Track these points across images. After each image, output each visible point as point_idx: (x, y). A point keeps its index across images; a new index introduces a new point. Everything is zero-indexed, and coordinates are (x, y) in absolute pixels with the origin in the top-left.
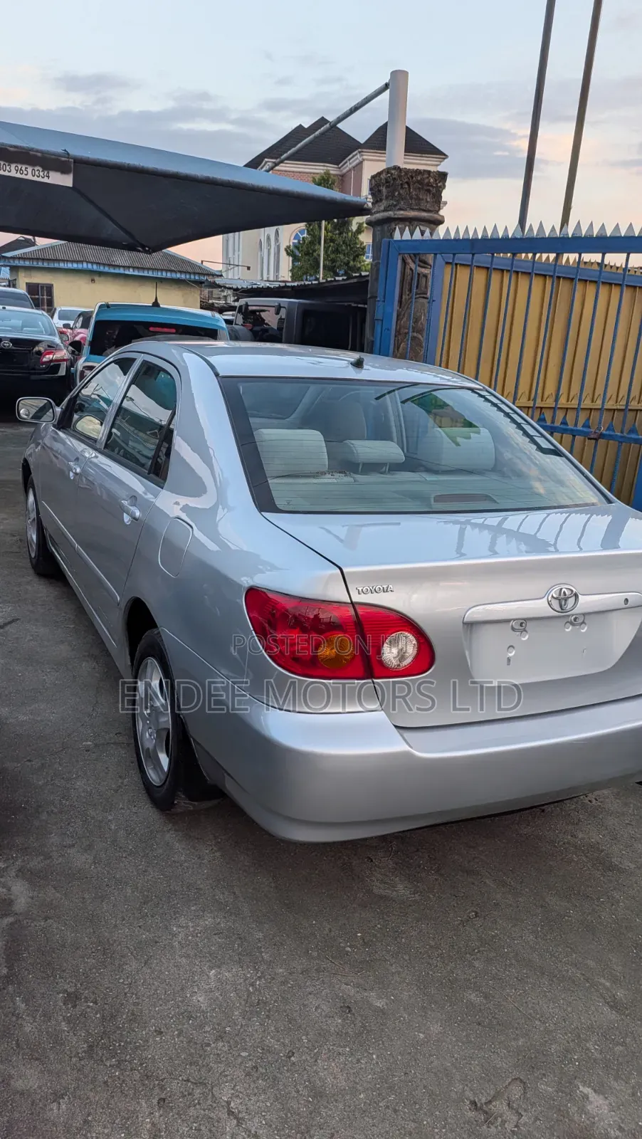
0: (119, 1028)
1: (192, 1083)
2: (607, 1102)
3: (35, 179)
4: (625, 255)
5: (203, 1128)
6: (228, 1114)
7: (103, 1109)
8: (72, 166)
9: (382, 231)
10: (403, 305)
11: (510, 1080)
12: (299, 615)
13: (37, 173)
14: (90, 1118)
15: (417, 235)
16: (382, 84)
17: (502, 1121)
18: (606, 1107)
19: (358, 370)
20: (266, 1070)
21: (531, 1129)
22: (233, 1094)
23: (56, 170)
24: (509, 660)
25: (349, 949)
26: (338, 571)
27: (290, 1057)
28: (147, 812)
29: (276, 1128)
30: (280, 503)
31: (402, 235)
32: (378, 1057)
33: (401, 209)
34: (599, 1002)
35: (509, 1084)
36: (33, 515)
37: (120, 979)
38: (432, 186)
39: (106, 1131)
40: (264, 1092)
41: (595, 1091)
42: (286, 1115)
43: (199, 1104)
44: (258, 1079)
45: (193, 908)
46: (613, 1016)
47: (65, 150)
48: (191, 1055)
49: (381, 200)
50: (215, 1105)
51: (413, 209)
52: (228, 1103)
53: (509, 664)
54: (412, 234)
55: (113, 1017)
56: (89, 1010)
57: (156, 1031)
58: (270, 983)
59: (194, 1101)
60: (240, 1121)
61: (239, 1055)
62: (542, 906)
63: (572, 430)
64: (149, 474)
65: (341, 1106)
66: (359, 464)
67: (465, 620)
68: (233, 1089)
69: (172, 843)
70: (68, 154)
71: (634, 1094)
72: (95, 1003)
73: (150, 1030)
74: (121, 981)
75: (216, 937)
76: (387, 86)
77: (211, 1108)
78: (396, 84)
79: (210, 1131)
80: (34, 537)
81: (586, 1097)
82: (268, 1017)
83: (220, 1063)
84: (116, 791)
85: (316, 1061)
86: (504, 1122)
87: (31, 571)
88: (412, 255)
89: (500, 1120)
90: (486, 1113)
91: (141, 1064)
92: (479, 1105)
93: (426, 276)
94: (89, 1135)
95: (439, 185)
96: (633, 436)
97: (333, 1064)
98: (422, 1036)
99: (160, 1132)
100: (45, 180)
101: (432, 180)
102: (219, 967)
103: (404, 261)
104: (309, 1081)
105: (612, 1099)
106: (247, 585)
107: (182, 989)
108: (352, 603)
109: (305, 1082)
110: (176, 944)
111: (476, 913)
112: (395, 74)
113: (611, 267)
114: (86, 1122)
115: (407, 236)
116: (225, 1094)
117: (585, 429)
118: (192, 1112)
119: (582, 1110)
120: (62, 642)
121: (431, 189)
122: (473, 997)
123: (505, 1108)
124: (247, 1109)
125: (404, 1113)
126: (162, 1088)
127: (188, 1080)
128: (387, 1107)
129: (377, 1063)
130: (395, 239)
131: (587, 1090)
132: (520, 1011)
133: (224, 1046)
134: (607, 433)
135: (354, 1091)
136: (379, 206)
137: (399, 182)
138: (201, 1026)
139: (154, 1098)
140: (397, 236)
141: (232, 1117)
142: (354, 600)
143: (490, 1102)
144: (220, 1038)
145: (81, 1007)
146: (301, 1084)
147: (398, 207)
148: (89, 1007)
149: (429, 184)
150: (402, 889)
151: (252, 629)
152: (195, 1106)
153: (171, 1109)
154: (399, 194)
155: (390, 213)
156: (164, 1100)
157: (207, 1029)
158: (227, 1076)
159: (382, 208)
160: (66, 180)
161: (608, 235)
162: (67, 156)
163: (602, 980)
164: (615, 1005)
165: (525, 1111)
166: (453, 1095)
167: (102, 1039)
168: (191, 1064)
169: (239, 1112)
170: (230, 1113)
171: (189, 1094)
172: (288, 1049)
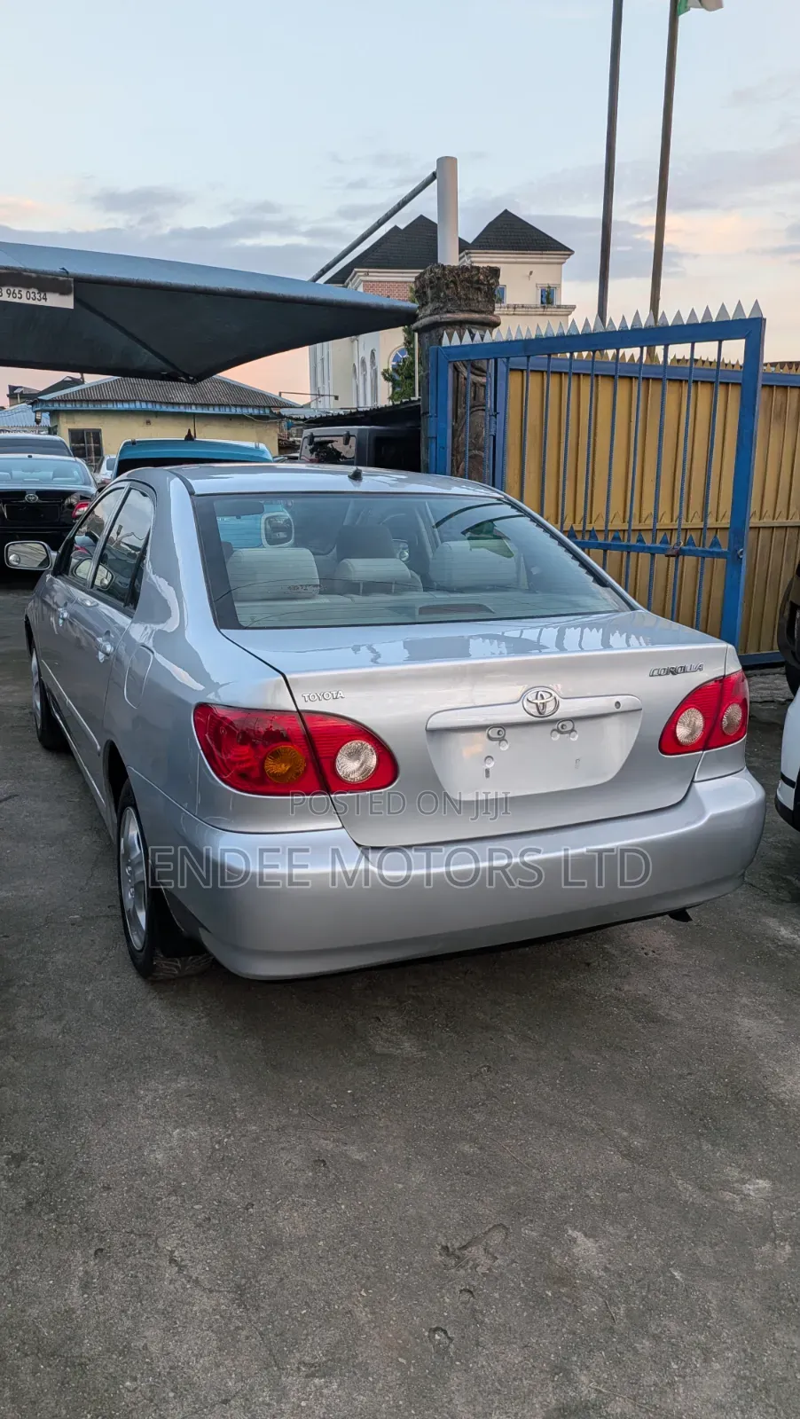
0: (63, 1185)
1: (135, 1234)
2: (597, 1245)
3: (31, 302)
4: (690, 345)
5: (139, 1275)
6: (170, 1263)
7: (34, 1259)
8: (73, 285)
9: (430, 337)
10: (459, 420)
11: (491, 1226)
12: (247, 729)
13: (32, 295)
14: (18, 1267)
15: (467, 339)
16: (429, 173)
17: (473, 1265)
18: (594, 1250)
19: (355, 482)
20: (219, 1220)
21: (504, 1271)
22: (178, 1244)
23: (54, 291)
24: (487, 771)
25: (335, 1106)
26: (282, 678)
27: (248, 1209)
28: (132, 980)
29: (221, 1272)
30: (243, 618)
31: (450, 340)
32: (346, 1207)
33: (448, 312)
34: (611, 1151)
35: (490, 1230)
36: (36, 679)
37: (72, 1140)
38: (482, 284)
39: (34, 1279)
40: (214, 1241)
41: (586, 1235)
42: (233, 1262)
43: (140, 1253)
44: (209, 1229)
45: (166, 1072)
46: (626, 1164)
47: (63, 269)
48: (140, 1209)
49: (427, 303)
50: (156, 1254)
51: (462, 311)
52: (172, 1252)
53: (487, 775)
54: (461, 338)
55: (58, 1175)
56: (33, 1169)
57: (104, 1187)
58: (239, 1140)
59: (134, 1251)
60: (181, 1268)
61: (192, 1208)
62: (566, 1059)
63: (649, 548)
64: (125, 606)
65: (296, 1253)
66: (358, 584)
67: (428, 726)
68: (179, 1239)
69: (156, 1011)
70: (67, 272)
71: (629, 1237)
72: (42, 1162)
73: (97, 1187)
74: (74, 1142)
75: (187, 1099)
76: (434, 176)
77: (152, 1257)
78: (444, 174)
79: (147, 1277)
80: (38, 704)
81: (574, 1240)
82: (231, 1172)
83: (169, 1215)
84: (100, 963)
85: (277, 1212)
86: (475, 1266)
87: (39, 746)
88: (465, 363)
89: (471, 1263)
90: (459, 1258)
91: (82, 1218)
92: (451, 1250)
93: (483, 386)
94: (15, 1282)
95: (491, 282)
96: (716, 549)
97: (295, 1215)
98: (400, 1186)
99: (93, 1278)
100: (43, 303)
101: (482, 277)
102: (185, 1127)
103: (456, 369)
104: (264, 1230)
105: (603, 1242)
106: (194, 701)
107: (140, 1148)
108: (298, 711)
109: (260, 1231)
110: (141, 1107)
111: (489, 1067)
112: (441, 161)
113: (703, 362)
114: (13, 1271)
115: (456, 341)
116: (169, 1244)
117: (663, 546)
118: (130, 1261)
119: (568, 1253)
120: (62, 816)
121: (482, 287)
122: (467, 1148)
123: (482, 1252)
124: (192, 1257)
125: (366, 1259)
126: (101, 1239)
127: (132, 1232)
128: (348, 1253)
129: (345, 1212)
130: (443, 345)
131: (576, 1234)
132: (517, 1161)
133: (177, 1200)
134: (687, 548)
135: (313, 1239)
136: (426, 310)
137: (443, 281)
138: (155, 1182)
139: (90, 1249)
140: (445, 342)
141: (173, 1265)
142: (299, 708)
143: (465, 1247)
144: (174, 1192)
145: (26, 1166)
146: (256, 1233)
147: (445, 310)
148: (33, 1167)
149: (478, 281)
150: (408, 1047)
151: (200, 748)
152: (134, 1255)
153: (109, 1258)
154: (445, 294)
155: (437, 316)
156: (101, 1250)
157: (161, 1184)
158: (175, 1227)
159: (428, 312)
160: (67, 302)
161: (670, 324)
162: (66, 274)
163: (619, 1130)
164: (629, 1154)
165: (502, 1254)
166: (424, 1241)
167: (43, 1195)
168: (137, 1218)
169: (182, 1260)
170: (172, 1261)
171: (131, 1244)
172: (247, 1201)
